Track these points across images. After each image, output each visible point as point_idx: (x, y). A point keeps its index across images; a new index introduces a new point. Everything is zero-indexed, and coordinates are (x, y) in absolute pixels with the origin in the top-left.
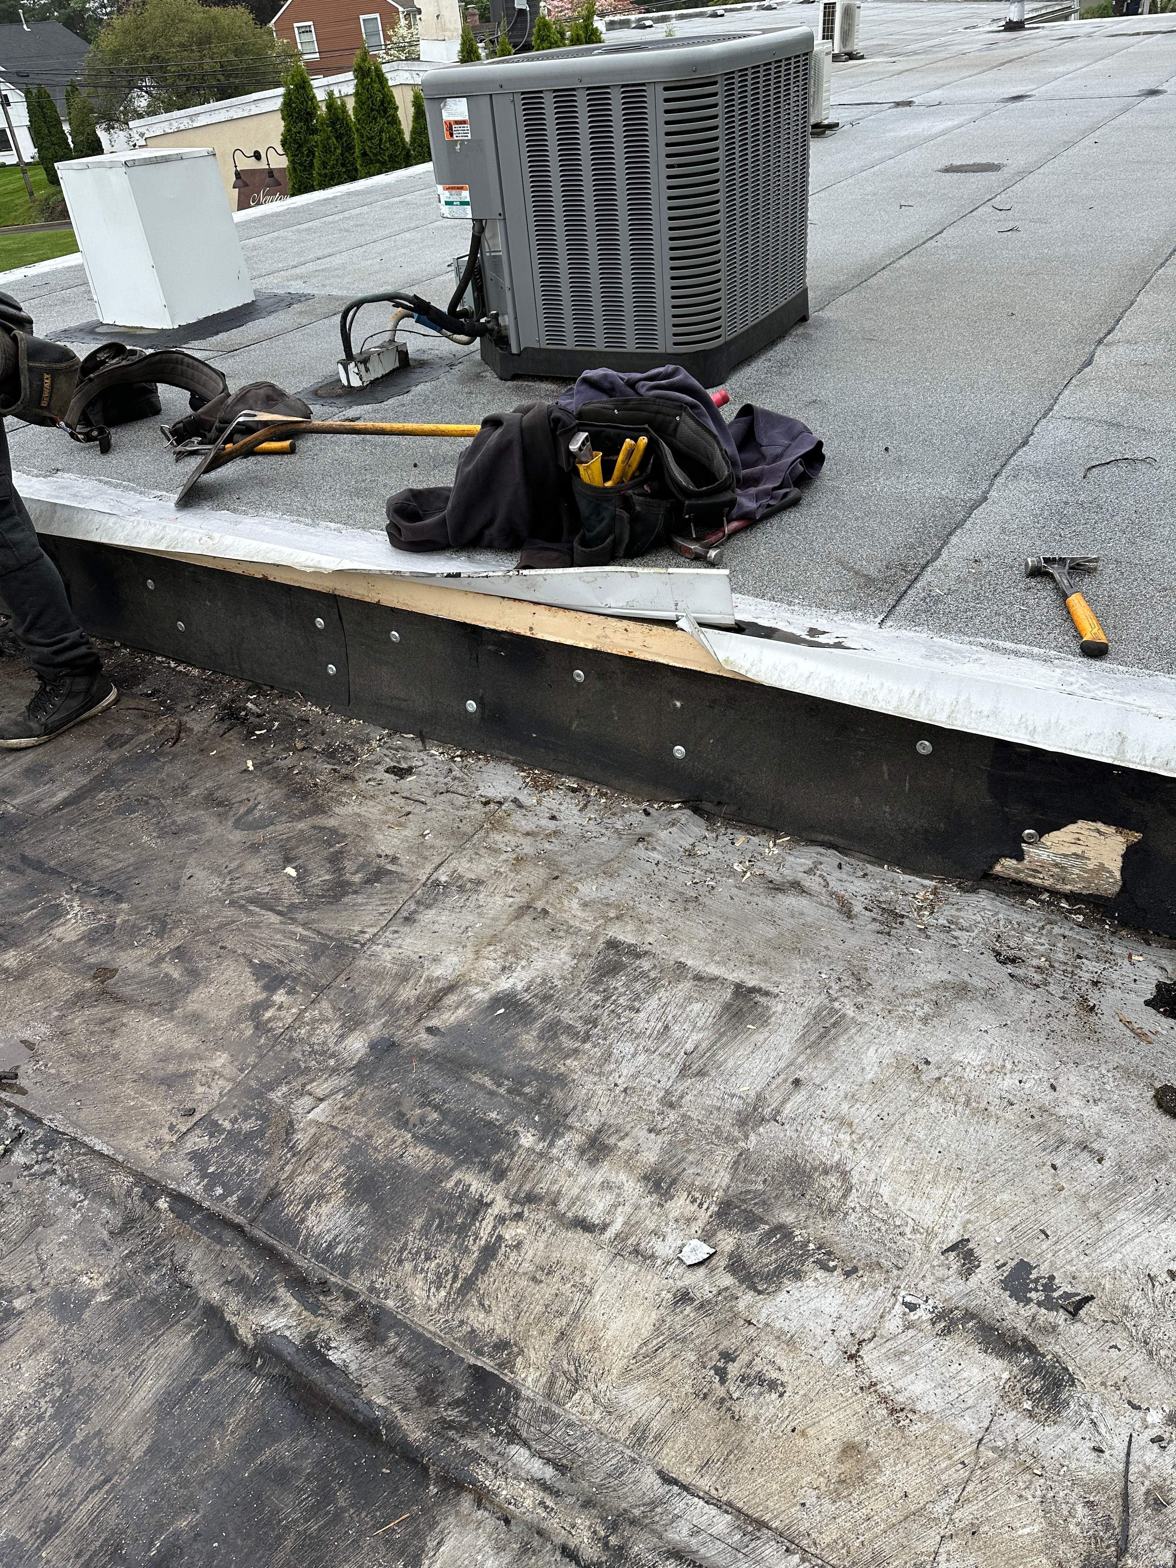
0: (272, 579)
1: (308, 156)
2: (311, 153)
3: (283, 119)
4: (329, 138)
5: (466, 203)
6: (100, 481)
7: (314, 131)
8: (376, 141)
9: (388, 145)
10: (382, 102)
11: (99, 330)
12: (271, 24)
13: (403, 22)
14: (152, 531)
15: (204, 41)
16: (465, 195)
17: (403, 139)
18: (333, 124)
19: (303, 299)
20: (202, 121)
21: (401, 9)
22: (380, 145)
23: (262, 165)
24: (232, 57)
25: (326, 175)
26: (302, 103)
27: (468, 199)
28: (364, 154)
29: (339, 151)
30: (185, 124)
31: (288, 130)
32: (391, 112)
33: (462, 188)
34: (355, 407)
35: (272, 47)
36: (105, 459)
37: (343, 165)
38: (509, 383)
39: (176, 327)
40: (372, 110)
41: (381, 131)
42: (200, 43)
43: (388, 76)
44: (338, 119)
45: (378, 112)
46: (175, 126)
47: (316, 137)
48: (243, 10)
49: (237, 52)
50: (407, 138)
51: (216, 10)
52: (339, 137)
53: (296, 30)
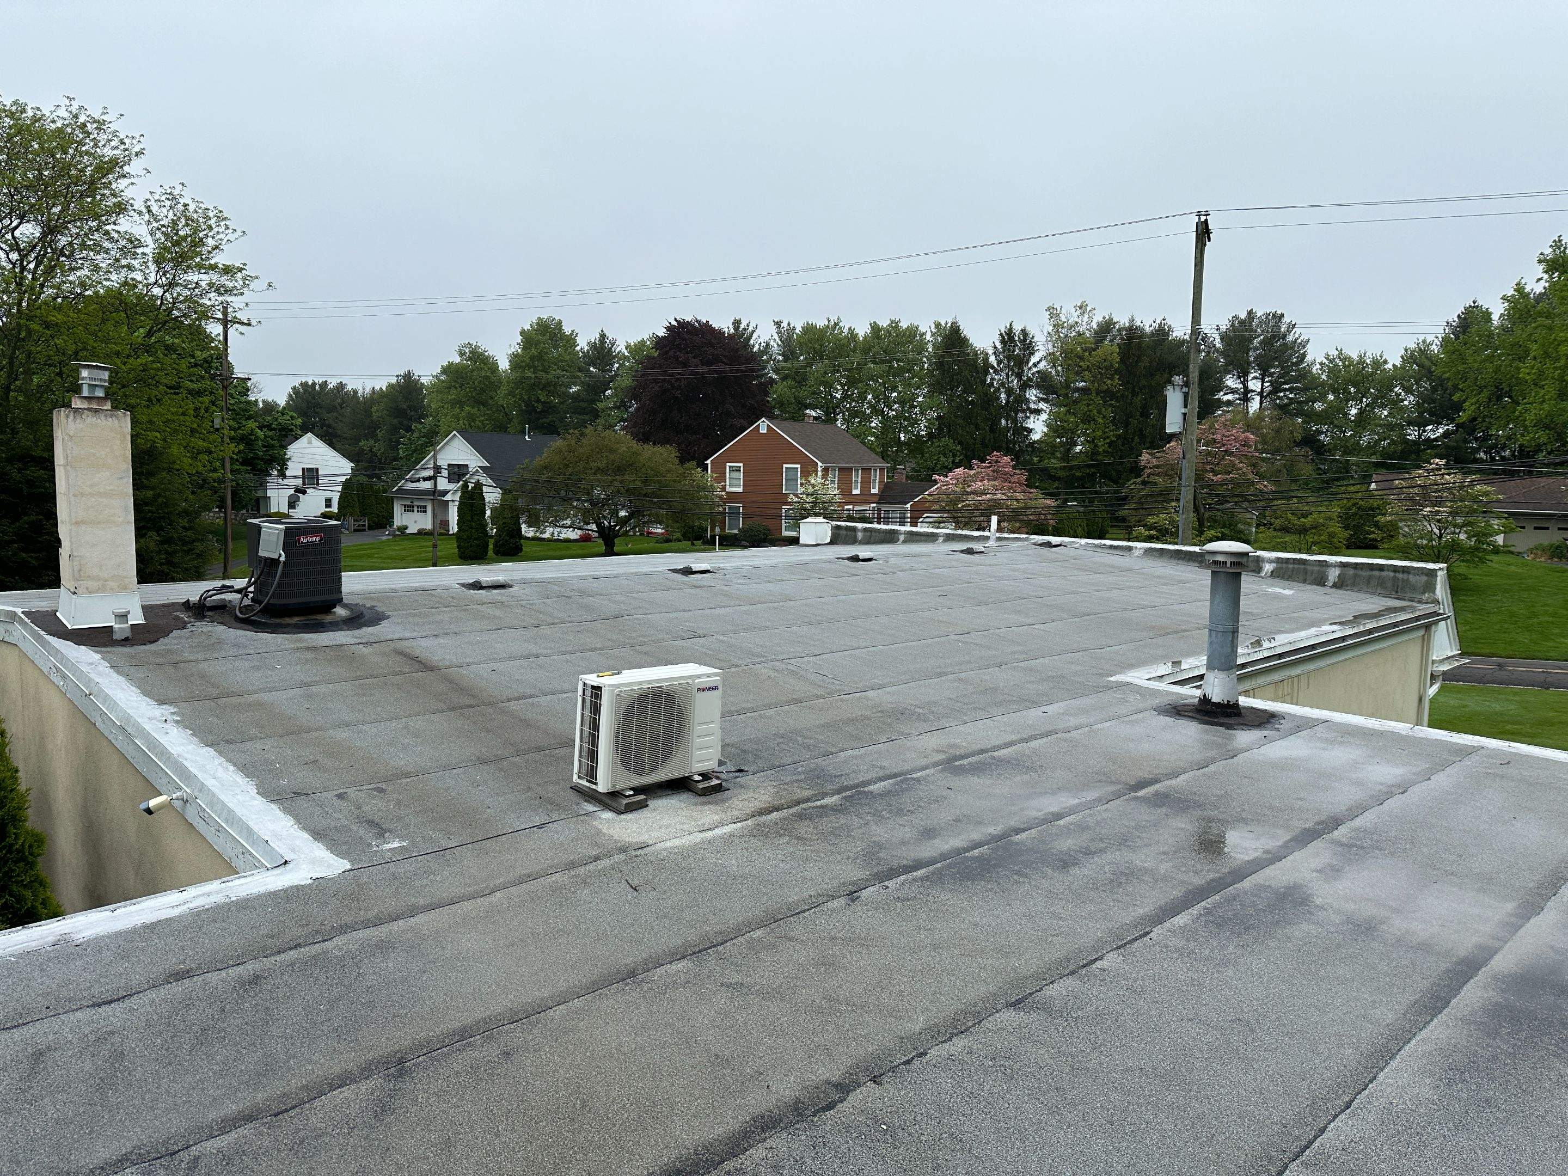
12: (708, 461)
13: (820, 473)
21: (820, 464)
53: (728, 468)
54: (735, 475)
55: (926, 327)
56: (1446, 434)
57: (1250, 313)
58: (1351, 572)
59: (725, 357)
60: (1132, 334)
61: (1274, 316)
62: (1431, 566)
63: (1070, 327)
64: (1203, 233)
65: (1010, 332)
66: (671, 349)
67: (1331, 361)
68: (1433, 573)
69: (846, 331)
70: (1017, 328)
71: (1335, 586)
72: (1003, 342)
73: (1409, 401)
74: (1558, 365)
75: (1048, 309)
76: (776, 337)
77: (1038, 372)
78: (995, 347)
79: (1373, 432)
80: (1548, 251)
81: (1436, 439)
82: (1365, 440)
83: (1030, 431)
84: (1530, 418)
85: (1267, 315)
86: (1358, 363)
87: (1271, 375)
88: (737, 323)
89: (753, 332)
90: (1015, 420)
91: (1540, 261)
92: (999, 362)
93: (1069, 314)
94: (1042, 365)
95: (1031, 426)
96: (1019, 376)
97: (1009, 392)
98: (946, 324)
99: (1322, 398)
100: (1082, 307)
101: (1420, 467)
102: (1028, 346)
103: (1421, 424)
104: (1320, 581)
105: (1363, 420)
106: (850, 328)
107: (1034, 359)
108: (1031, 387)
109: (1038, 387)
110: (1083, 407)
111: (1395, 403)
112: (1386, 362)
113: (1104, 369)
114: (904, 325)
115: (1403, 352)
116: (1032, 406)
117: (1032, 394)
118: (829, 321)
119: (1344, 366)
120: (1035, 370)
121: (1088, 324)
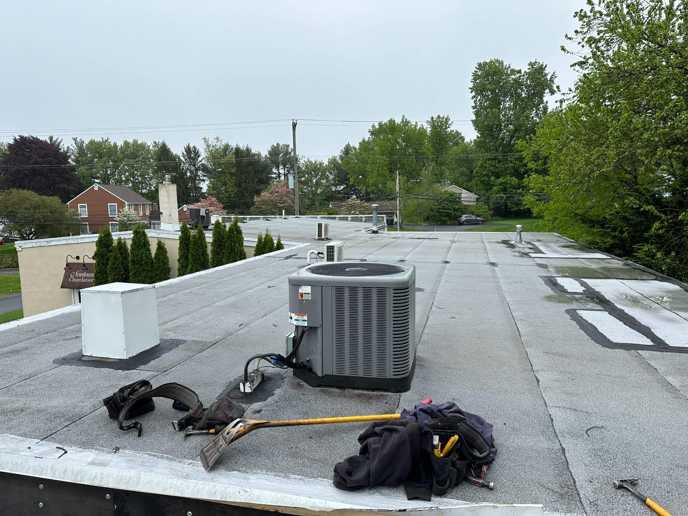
0: (280, 512)
1: (106, 260)
2: (108, 259)
3: (96, 246)
4: (117, 254)
5: (306, 321)
6: (150, 455)
7: (110, 251)
8: (140, 257)
9: (145, 258)
10: (144, 243)
11: (83, 359)
12: (68, 203)
13: (127, 207)
14: (207, 488)
15: (36, 207)
16: (305, 318)
17: (151, 257)
18: (119, 249)
19: (181, 342)
20: (53, 243)
21: (126, 203)
22: (141, 258)
23: (81, 261)
24: (49, 214)
25: (113, 268)
26: (107, 241)
27: (306, 319)
28: (133, 261)
29: (121, 259)
30: (45, 244)
31: (98, 250)
32: (147, 247)
33: (304, 315)
34: (254, 404)
35: (67, 212)
36: (141, 440)
37: (122, 264)
38: (317, 389)
39: (128, 358)
40: (139, 246)
41: (142, 253)
42: (35, 208)
43: (147, 233)
44: (122, 247)
45: (142, 247)
46: (38, 245)
47: (110, 254)
48: (57, 198)
49: (51, 212)
50: (153, 256)
51: (44, 197)
52: (121, 254)
53: (79, 206)
54: (83, 209)
55: (150, 143)
56: (344, 188)
57: (278, 144)
58: (367, 218)
59: (51, 154)
60: (238, 151)
61: (286, 145)
62: (383, 216)
63: (213, 147)
64: (294, 126)
65: (189, 147)
66: (19, 150)
67: (306, 163)
68: (383, 217)
69: (112, 144)
70: (191, 146)
71: (364, 222)
72: (186, 151)
73: (331, 177)
74: (377, 166)
75: (203, 139)
76: (74, 145)
77: (202, 164)
78: (183, 153)
79: (321, 189)
80: (371, 128)
81: (341, 190)
82: (319, 191)
83: (201, 188)
84: (370, 183)
85: (284, 145)
86: (315, 164)
87: (287, 168)
88: (51, 138)
89: (60, 142)
90: (195, 184)
91: (369, 132)
92: (186, 160)
93: (212, 141)
94: (203, 162)
95: (201, 186)
96: (194, 165)
97: (191, 172)
98: (159, 142)
99: (304, 176)
100: (217, 139)
101: (350, 199)
102: (197, 155)
103: (336, 185)
104: (361, 221)
105: (318, 184)
106: (114, 143)
107: (200, 159)
108: (199, 170)
109: (203, 170)
110: (222, 178)
111: (327, 178)
112: (323, 163)
113: (229, 164)
114: (139, 142)
115: (328, 160)
116: (201, 178)
117: (200, 173)
118: (102, 139)
119: (310, 164)
120: (200, 163)
121: (220, 145)
